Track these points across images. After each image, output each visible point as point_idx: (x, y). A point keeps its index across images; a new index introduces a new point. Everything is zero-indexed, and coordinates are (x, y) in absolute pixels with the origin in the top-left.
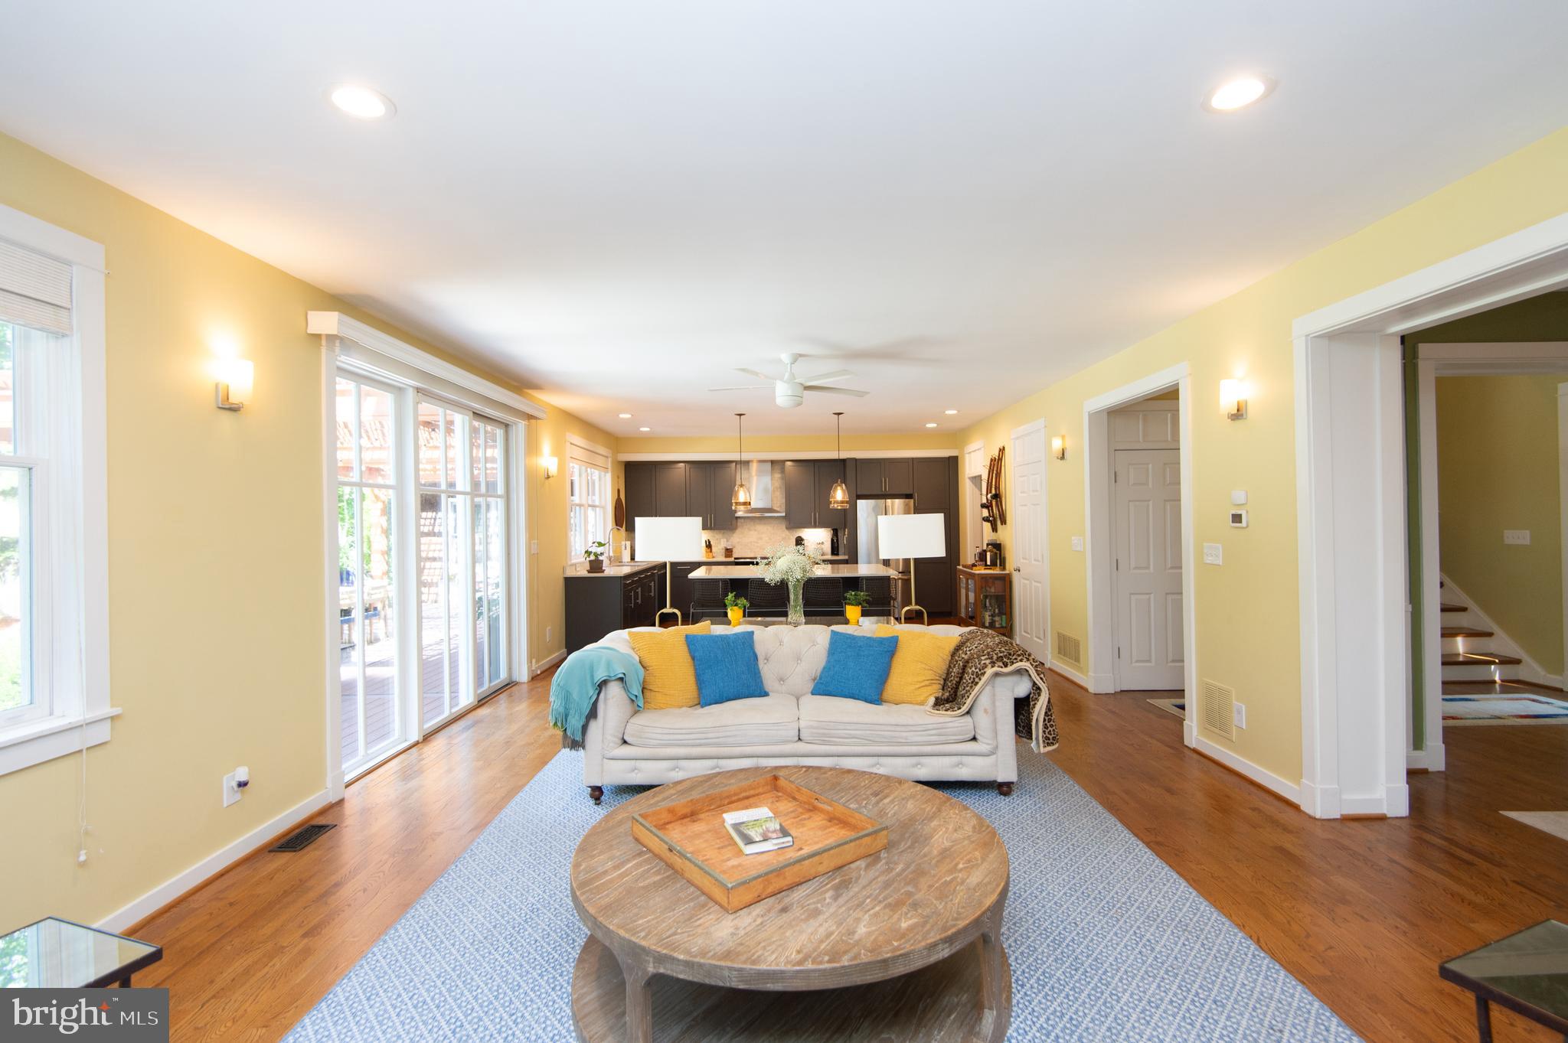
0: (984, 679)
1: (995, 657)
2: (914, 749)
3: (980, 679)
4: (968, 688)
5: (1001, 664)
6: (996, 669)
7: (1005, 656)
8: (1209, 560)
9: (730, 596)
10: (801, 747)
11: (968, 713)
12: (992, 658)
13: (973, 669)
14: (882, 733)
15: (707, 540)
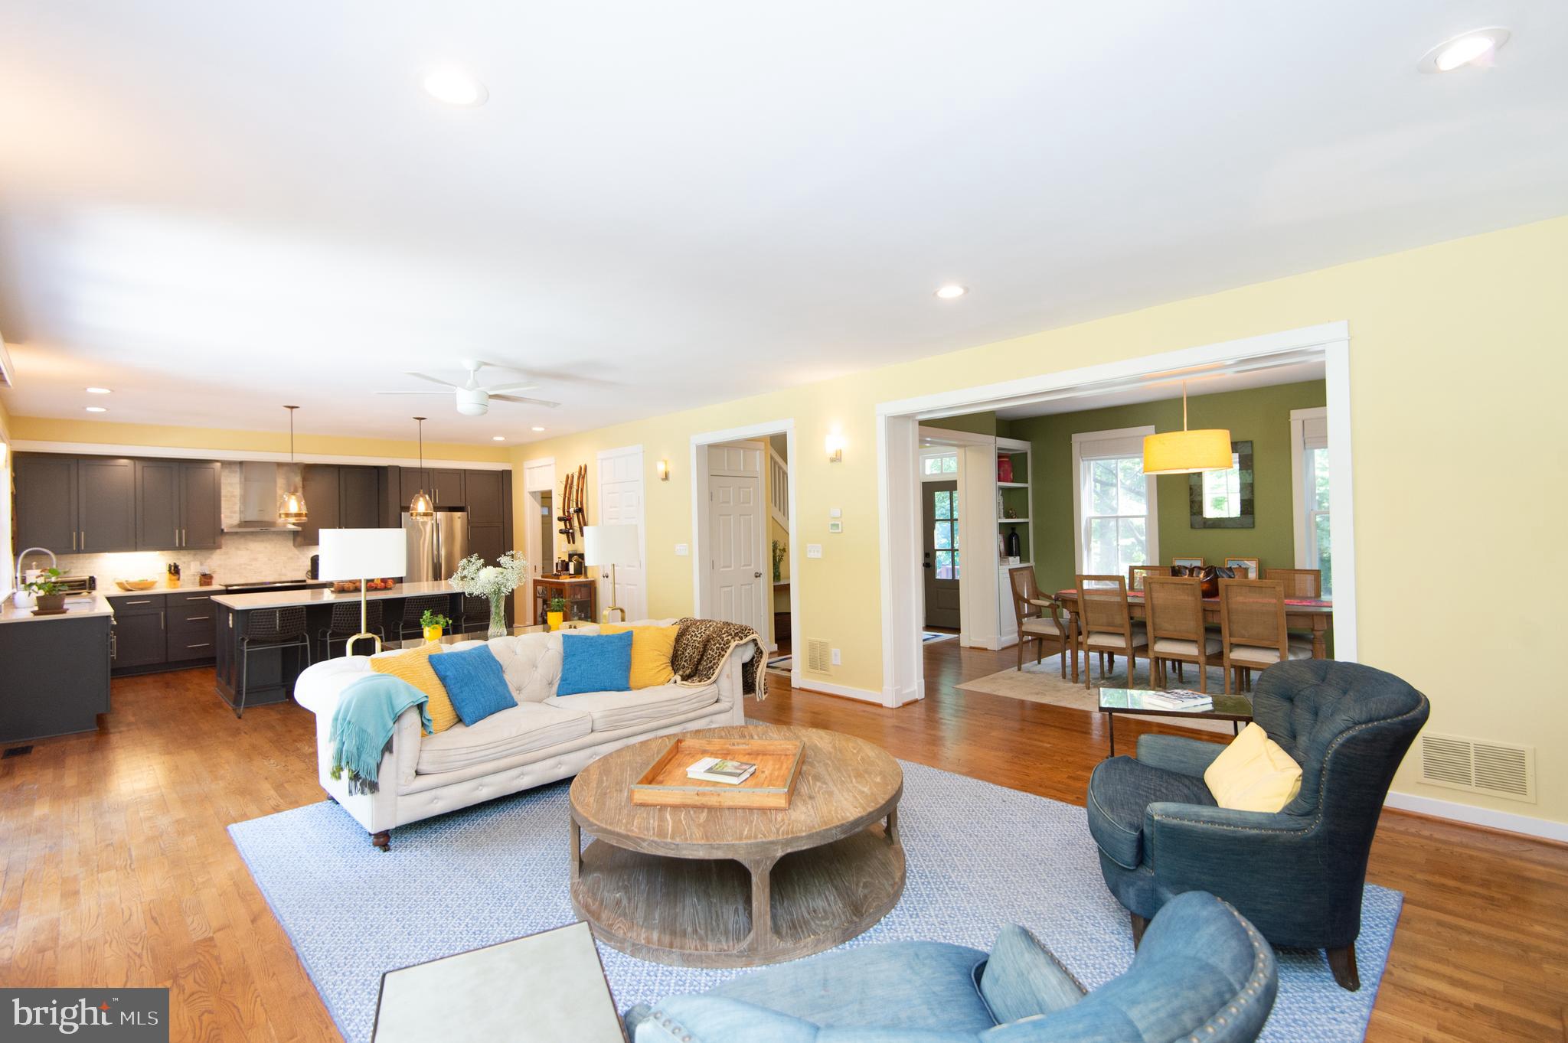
0: (729, 651)
1: (733, 634)
2: (682, 717)
3: (726, 652)
4: (715, 661)
5: (738, 638)
6: (737, 642)
7: (740, 632)
8: (811, 555)
9: (427, 614)
10: (597, 737)
11: (715, 682)
12: (731, 635)
13: (718, 645)
14: (661, 709)
15: (172, 564)
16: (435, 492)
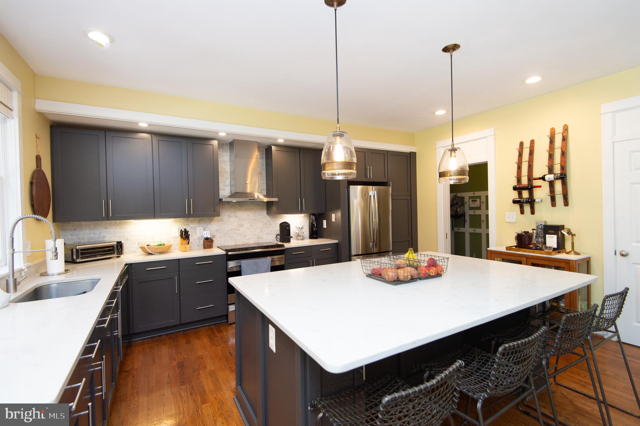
15: (183, 230)
16: (370, 169)
